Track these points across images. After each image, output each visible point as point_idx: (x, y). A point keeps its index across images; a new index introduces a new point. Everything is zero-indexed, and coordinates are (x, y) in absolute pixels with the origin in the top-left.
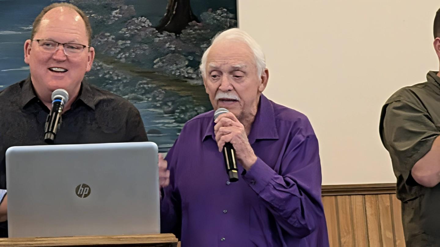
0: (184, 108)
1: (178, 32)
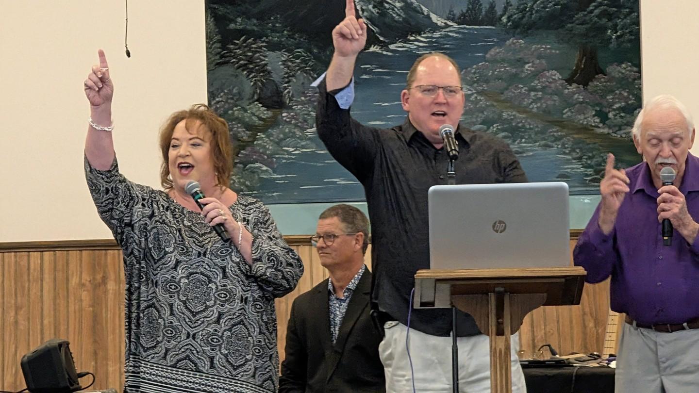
0: (590, 155)
1: (586, 85)
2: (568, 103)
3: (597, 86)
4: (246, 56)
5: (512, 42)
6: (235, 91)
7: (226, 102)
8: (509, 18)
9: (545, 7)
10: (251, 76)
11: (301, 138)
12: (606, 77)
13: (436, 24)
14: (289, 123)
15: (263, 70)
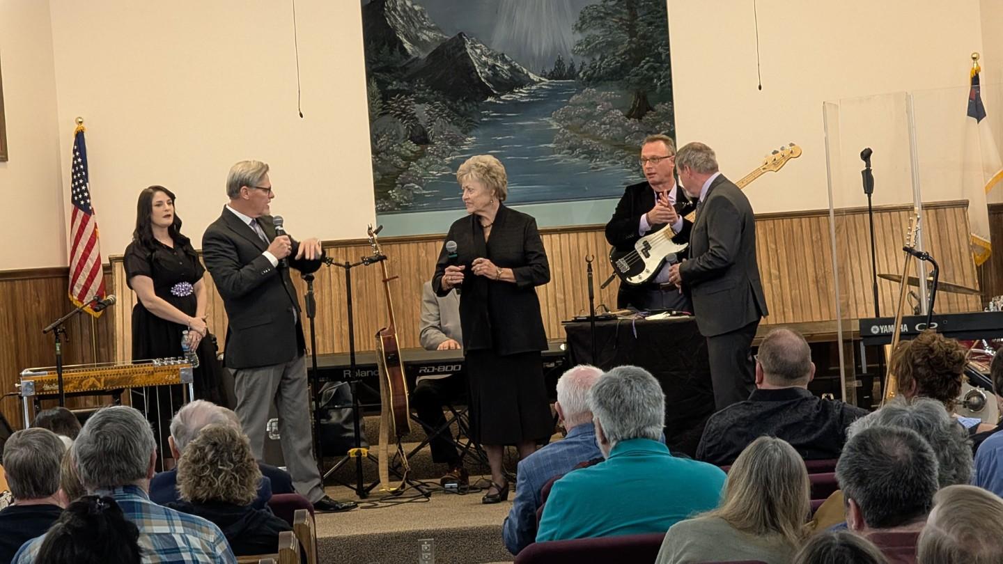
1: (640, 118)
2: (628, 132)
3: (648, 119)
4: (401, 108)
5: (588, 91)
6: (393, 133)
7: (388, 141)
8: (584, 74)
9: (609, 65)
10: (405, 122)
11: (441, 165)
12: (655, 113)
13: (533, 80)
14: (433, 154)
15: (413, 117)
